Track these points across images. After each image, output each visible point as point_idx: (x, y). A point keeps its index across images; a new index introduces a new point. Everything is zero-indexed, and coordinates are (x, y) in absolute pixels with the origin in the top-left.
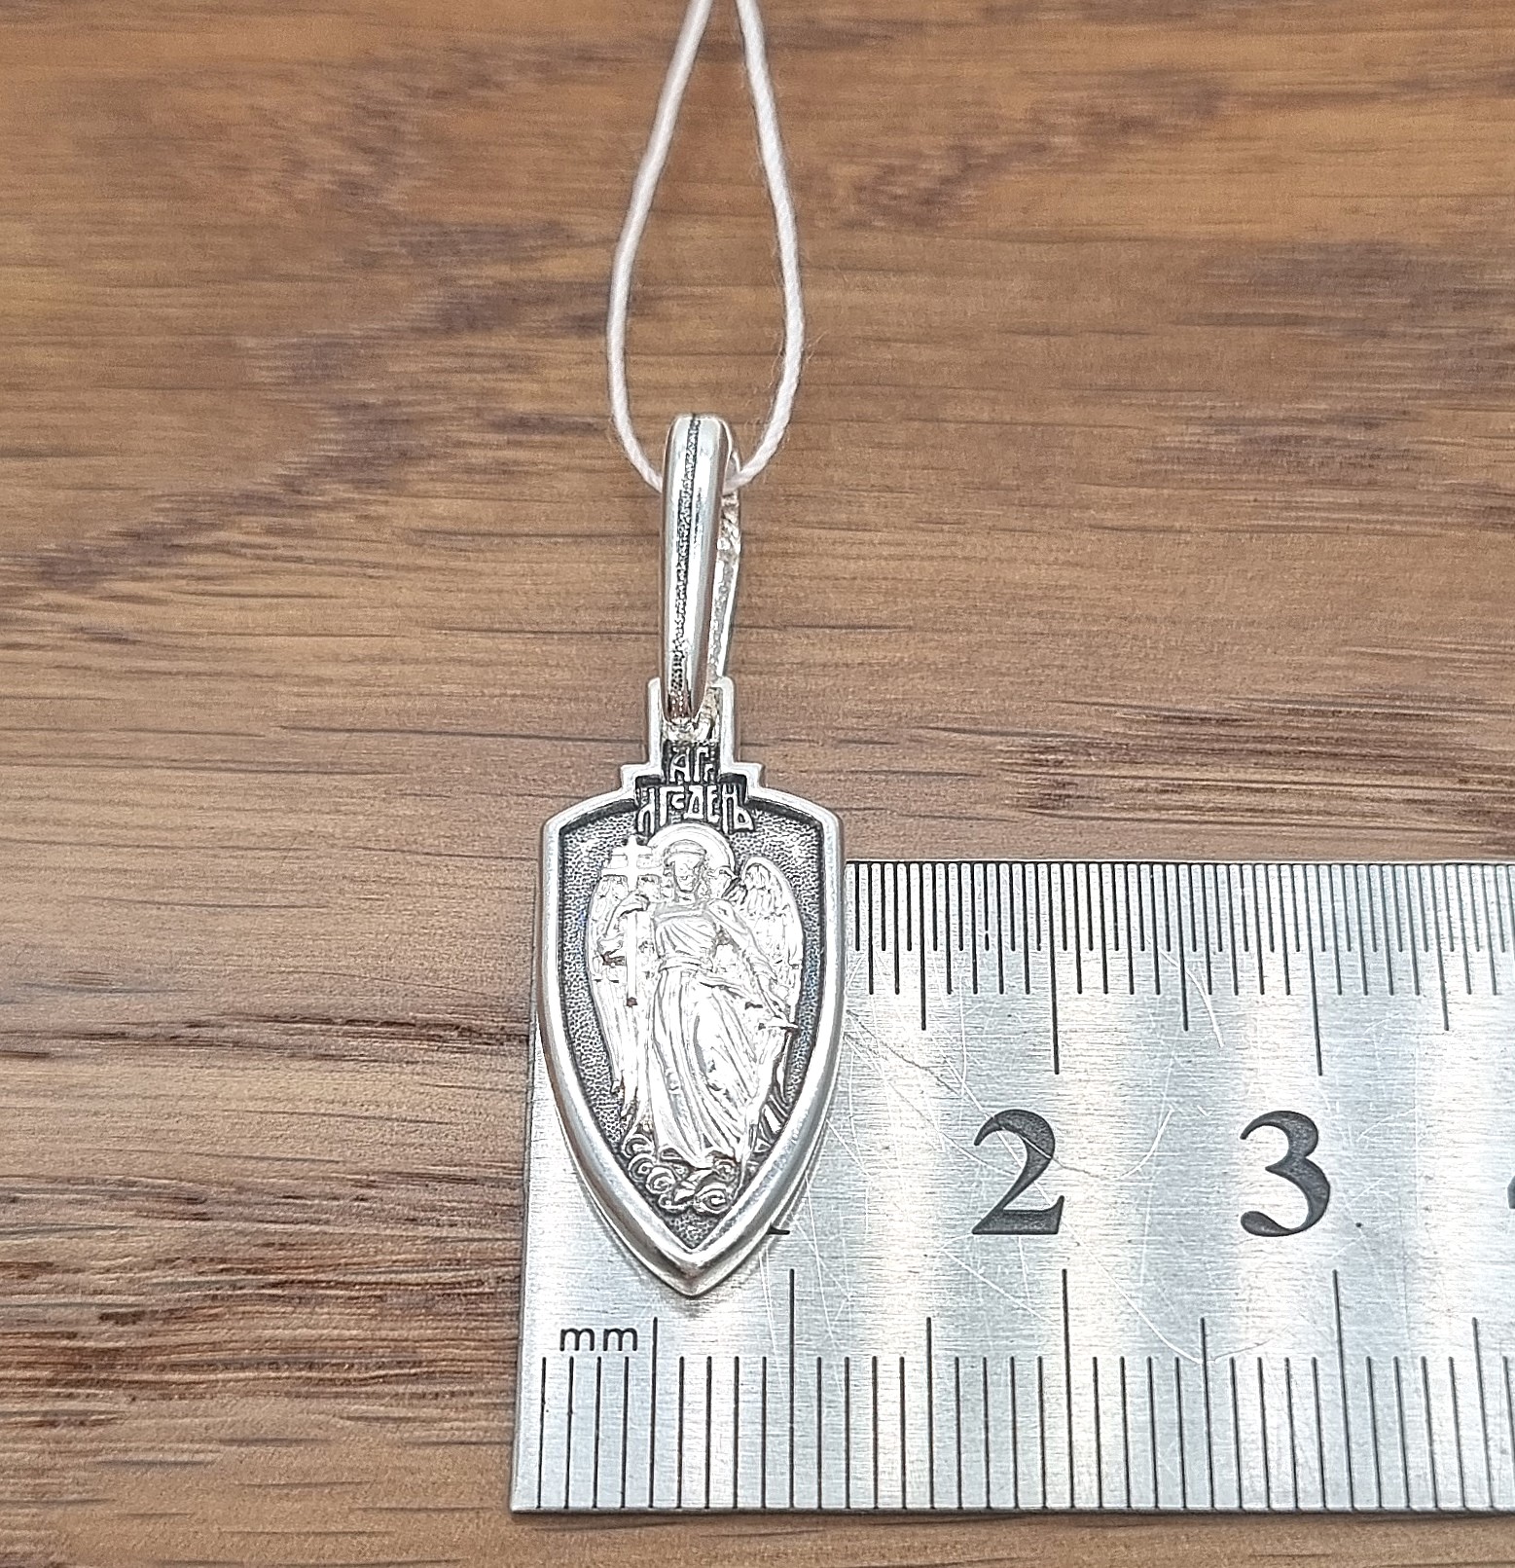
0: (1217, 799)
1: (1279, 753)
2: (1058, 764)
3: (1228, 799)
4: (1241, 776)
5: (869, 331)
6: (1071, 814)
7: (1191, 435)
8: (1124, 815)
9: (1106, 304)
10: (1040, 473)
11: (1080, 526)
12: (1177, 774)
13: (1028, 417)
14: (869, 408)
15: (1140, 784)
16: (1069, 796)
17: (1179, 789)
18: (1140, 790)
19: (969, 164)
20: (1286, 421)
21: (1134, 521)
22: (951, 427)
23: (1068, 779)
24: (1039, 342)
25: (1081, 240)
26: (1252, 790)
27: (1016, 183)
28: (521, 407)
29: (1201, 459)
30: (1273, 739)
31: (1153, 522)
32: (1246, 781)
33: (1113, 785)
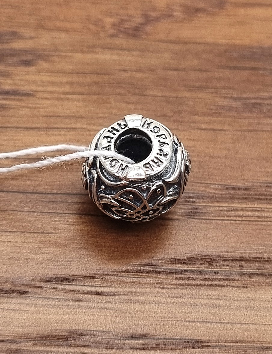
0: (246, 213)
1: (264, 199)
2: (194, 202)
3: (250, 213)
4: (253, 206)
5: (120, 68)
6: (199, 218)
7: (226, 102)
8: (217, 218)
9: (196, 62)
10: (179, 112)
11: (194, 128)
12: (232, 205)
13: (174, 95)
14: (122, 91)
15: (221, 208)
16: (198, 212)
17: (234, 210)
18: (221, 210)
19: (148, 20)
20: (255, 99)
21: (211, 127)
22: (149, 98)
23: (197, 207)
24: (175, 73)
25: (185, 43)
26: (257, 211)
27: (163, 26)
28: (7, 88)
29: (230, 109)
30: (262, 195)
31: (216, 128)
32: (254, 208)
33: (212, 209)
